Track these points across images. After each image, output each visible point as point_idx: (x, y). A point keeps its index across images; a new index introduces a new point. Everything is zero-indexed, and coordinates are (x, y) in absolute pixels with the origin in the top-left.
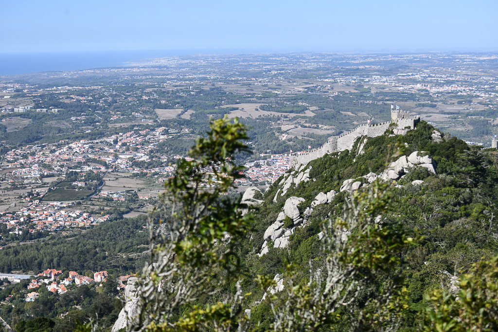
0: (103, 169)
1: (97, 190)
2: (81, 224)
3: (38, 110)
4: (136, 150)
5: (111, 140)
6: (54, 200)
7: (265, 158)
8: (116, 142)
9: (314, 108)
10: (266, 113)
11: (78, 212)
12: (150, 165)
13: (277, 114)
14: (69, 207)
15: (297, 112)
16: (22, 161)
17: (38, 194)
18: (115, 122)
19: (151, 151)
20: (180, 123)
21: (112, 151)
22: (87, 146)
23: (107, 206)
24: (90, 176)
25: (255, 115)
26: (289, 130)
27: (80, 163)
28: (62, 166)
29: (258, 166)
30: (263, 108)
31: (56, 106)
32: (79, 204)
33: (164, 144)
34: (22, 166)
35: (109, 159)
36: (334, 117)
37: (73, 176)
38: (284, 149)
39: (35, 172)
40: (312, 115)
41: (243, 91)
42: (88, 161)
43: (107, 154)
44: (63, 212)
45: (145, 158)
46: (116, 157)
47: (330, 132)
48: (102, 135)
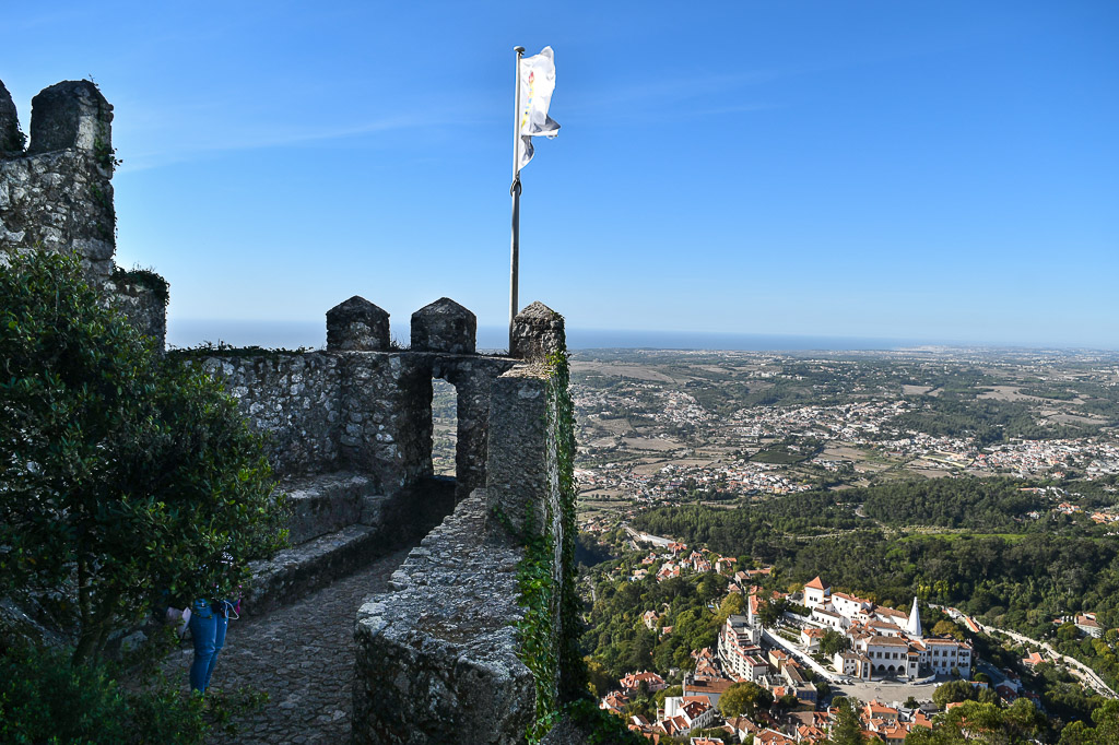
0: (827, 436)
1: (811, 456)
2: (777, 491)
3: (783, 376)
4: (868, 420)
5: (843, 409)
6: (761, 462)
7: (1015, 443)
8: (848, 411)
9: (1085, 396)
10: (1025, 397)
11: (778, 477)
12: (877, 437)
13: (1037, 399)
14: (772, 470)
15: (1063, 399)
16: (747, 420)
17: (747, 453)
18: (857, 393)
19: (884, 423)
20: (924, 399)
21: (841, 419)
22: (816, 412)
23: (815, 474)
24: (809, 441)
25: (1012, 398)
26: (1050, 415)
27: (804, 428)
28: (784, 429)
29: (1005, 450)
30: (1022, 392)
31: (801, 374)
32: (785, 468)
33: (898, 417)
34: (746, 425)
35: (835, 427)
36: (1109, 406)
37: (792, 440)
38: (1042, 435)
39: (756, 431)
40: (1082, 403)
41: (1005, 375)
42: (813, 426)
43: (836, 421)
44: (762, 475)
45: (875, 430)
46: (844, 425)
47: (1102, 422)
48: (837, 402)
